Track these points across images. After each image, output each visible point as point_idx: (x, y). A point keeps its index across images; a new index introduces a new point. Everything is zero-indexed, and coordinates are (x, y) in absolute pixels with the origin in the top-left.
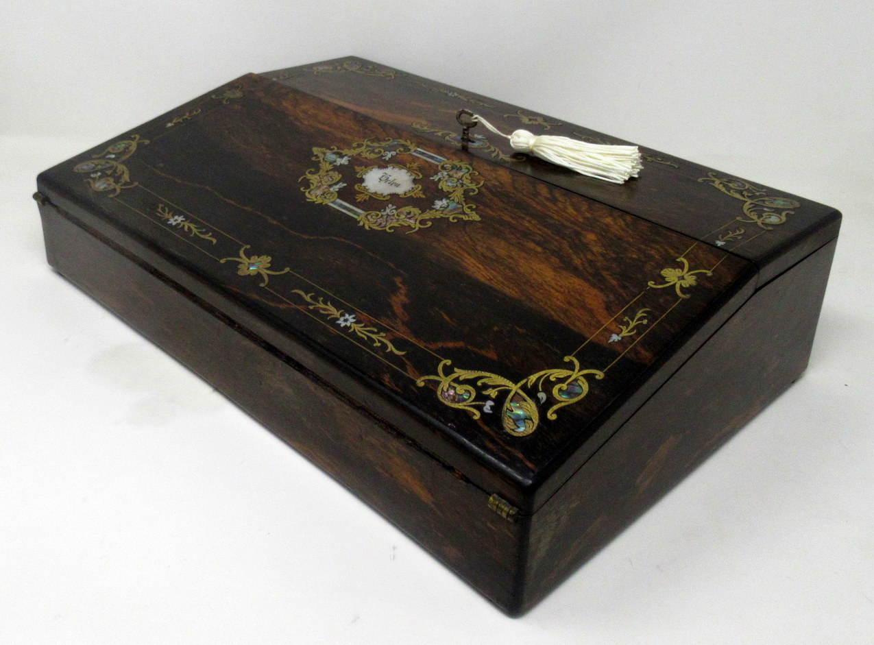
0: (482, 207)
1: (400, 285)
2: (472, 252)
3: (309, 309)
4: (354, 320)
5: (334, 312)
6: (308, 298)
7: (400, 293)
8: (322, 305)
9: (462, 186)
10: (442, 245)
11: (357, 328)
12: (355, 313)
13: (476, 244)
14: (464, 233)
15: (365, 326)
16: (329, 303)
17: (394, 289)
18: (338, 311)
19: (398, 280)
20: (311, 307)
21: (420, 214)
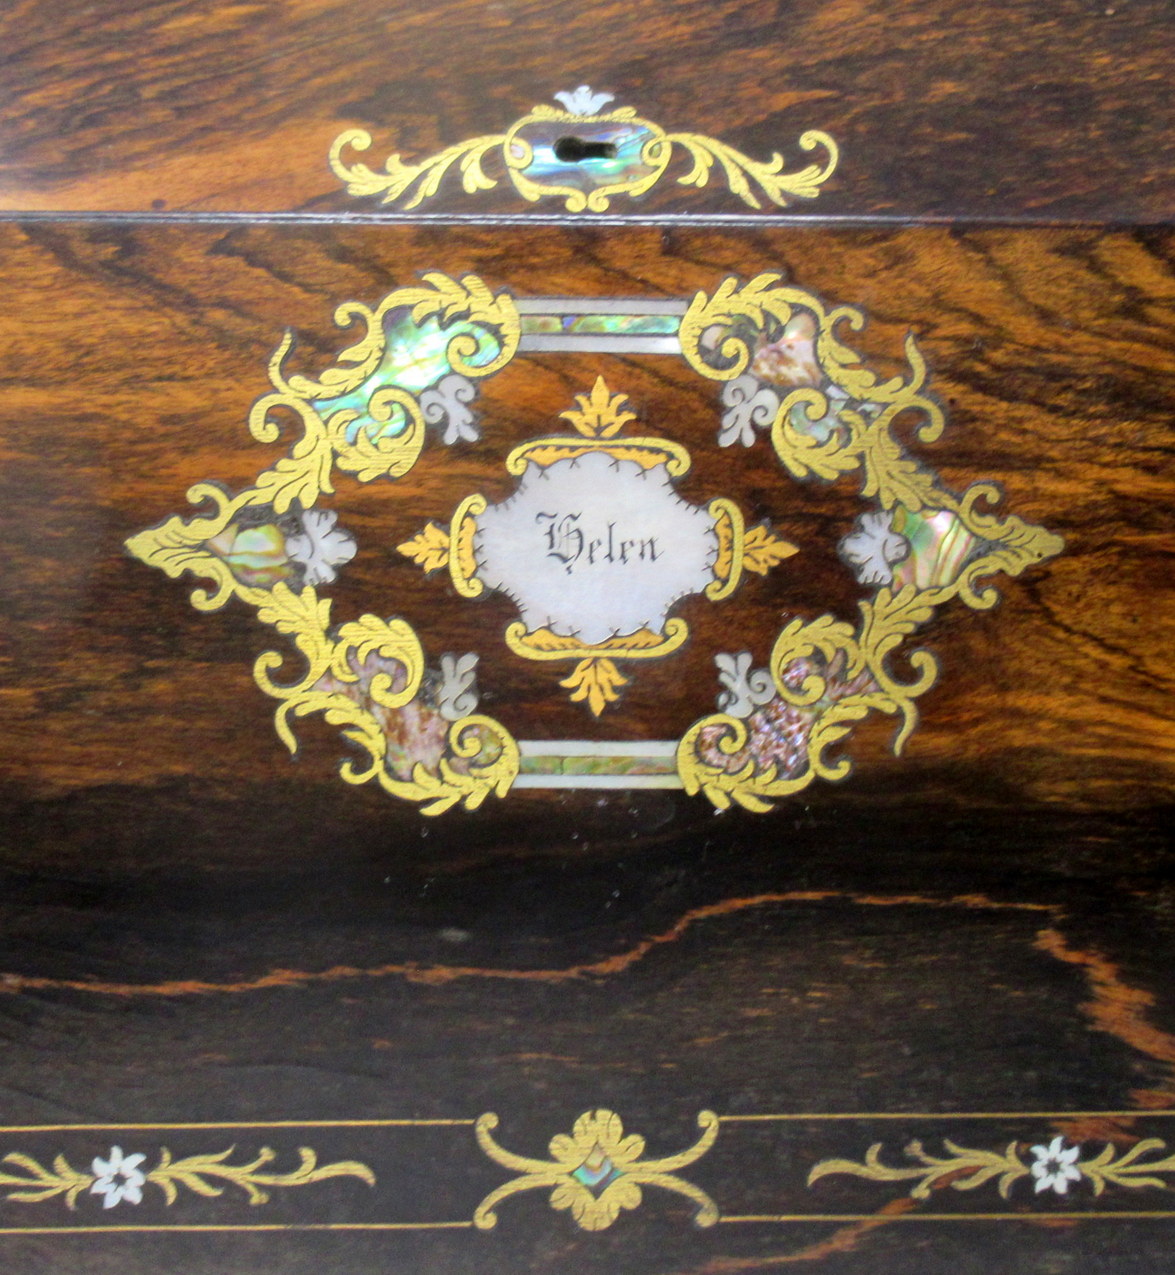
0: (1017, 481)
1: (1074, 957)
2: (1146, 698)
3: (917, 1201)
4: (1074, 1153)
5: (999, 1165)
6: (873, 1169)
7: (1102, 984)
8: (939, 1169)
9: (867, 416)
10: (1044, 725)
11: (1104, 1170)
12: (1055, 1132)
13: (1139, 658)
14: (1061, 634)
15: (1121, 1151)
16: (953, 1148)
17: (1071, 981)
18: (1003, 1154)
19: (1050, 941)
20: (922, 1192)
21: (856, 637)
